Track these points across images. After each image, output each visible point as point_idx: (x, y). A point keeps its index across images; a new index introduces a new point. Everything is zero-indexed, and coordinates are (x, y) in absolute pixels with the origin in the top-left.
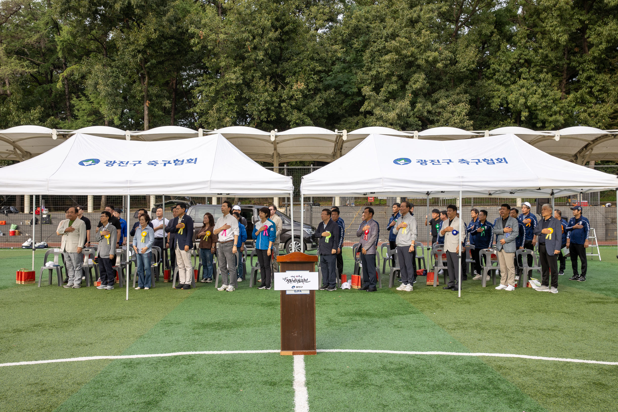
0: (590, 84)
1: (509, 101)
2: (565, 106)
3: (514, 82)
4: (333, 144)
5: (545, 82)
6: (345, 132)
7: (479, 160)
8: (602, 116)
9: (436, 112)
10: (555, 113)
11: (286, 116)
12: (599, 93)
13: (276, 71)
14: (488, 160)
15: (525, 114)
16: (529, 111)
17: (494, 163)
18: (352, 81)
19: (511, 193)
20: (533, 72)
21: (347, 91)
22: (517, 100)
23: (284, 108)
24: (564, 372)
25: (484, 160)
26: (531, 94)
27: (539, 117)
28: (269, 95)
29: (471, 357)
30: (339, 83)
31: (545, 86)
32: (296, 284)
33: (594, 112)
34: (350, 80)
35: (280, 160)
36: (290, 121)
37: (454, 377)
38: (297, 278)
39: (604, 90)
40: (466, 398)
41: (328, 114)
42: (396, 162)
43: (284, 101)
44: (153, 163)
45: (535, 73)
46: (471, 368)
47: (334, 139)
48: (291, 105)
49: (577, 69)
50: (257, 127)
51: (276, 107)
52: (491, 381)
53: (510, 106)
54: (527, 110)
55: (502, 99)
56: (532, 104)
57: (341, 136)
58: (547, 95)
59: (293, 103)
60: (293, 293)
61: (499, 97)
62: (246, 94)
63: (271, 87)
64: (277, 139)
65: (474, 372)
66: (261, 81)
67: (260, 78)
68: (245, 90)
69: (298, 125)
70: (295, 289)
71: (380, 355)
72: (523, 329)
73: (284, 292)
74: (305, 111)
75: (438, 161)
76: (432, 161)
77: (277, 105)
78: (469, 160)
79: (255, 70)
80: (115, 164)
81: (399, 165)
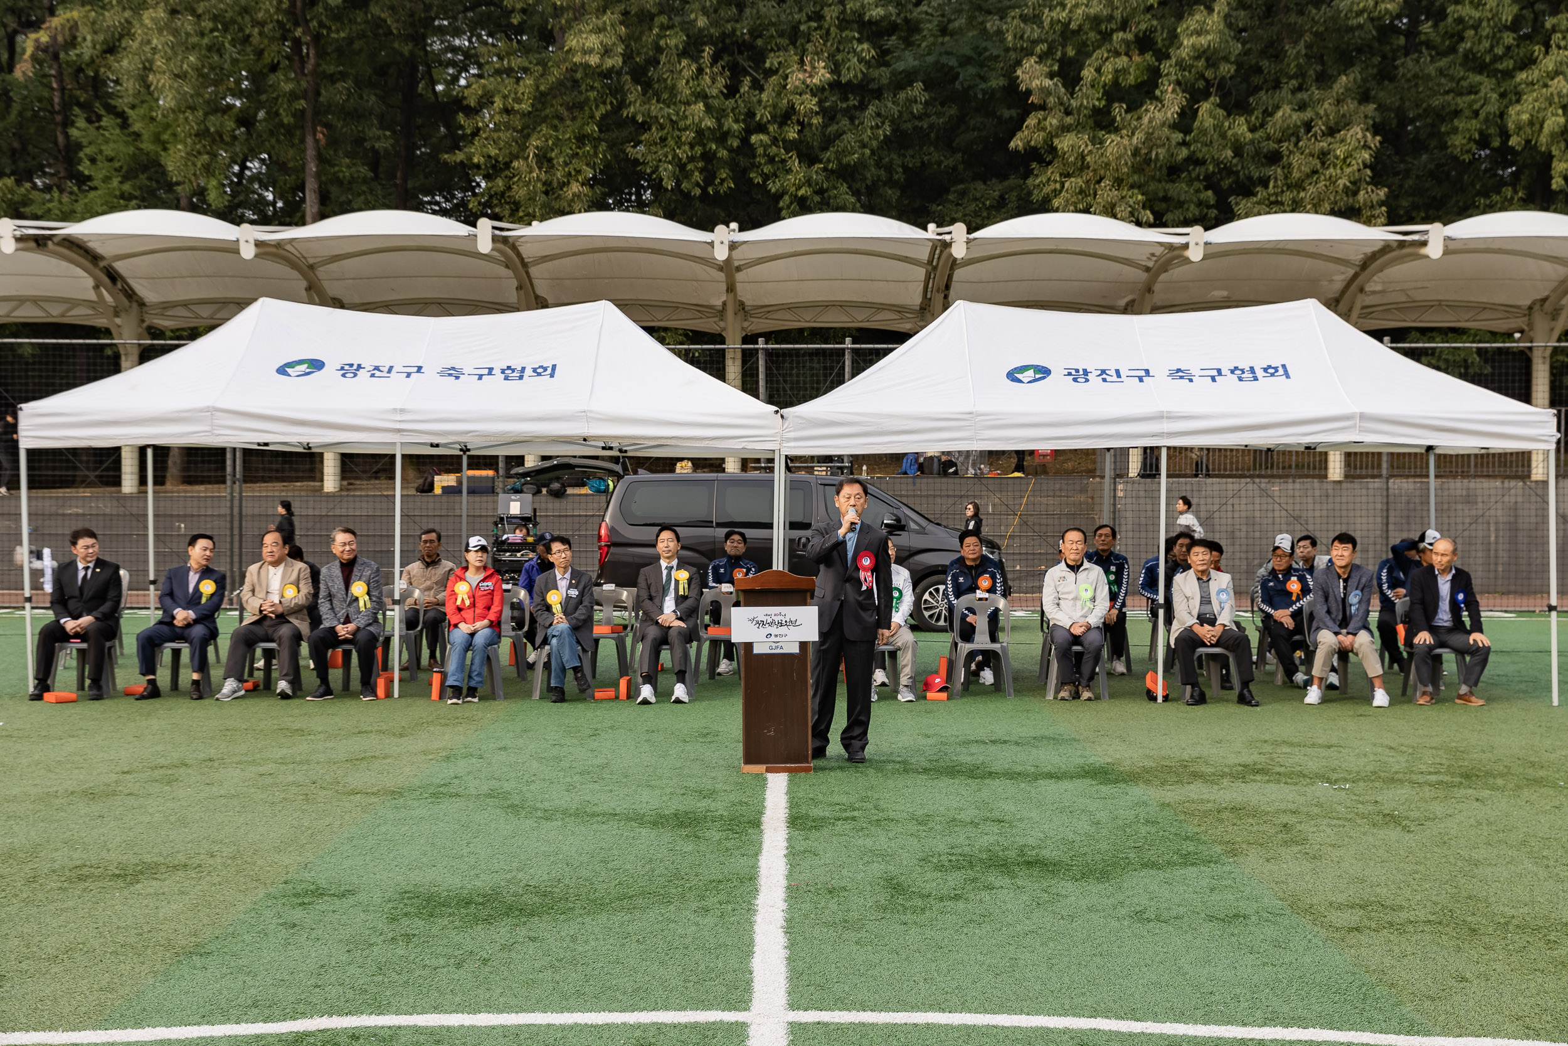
4: (921, 273)
6: (959, 230)
7: (1219, 371)
11: (766, 178)
13: (734, 30)
14: (1243, 371)
17: (1256, 379)
18: (987, 54)
21: (970, 87)
22: (1538, 122)
23: (760, 151)
25: (1232, 372)
28: (709, 109)
30: (944, 59)
32: (773, 630)
34: (980, 54)
35: (746, 324)
36: (779, 196)
38: (777, 619)
41: (905, 168)
42: (1012, 376)
43: (761, 128)
44: (452, 372)
47: (924, 254)
48: (784, 141)
50: (670, 216)
51: (731, 150)
55: (1487, 121)
57: (947, 245)
59: (792, 134)
60: (767, 650)
62: (636, 108)
63: (715, 83)
64: (737, 254)
66: (684, 62)
67: (684, 53)
68: (634, 93)
69: (804, 207)
70: (773, 639)
73: (748, 646)
74: (829, 161)
75: (1117, 371)
76: (1103, 372)
77: (736, 143)
78: (1195, 371)
79: (663, 27)
80: (361, 373)
81: (1020, 381)
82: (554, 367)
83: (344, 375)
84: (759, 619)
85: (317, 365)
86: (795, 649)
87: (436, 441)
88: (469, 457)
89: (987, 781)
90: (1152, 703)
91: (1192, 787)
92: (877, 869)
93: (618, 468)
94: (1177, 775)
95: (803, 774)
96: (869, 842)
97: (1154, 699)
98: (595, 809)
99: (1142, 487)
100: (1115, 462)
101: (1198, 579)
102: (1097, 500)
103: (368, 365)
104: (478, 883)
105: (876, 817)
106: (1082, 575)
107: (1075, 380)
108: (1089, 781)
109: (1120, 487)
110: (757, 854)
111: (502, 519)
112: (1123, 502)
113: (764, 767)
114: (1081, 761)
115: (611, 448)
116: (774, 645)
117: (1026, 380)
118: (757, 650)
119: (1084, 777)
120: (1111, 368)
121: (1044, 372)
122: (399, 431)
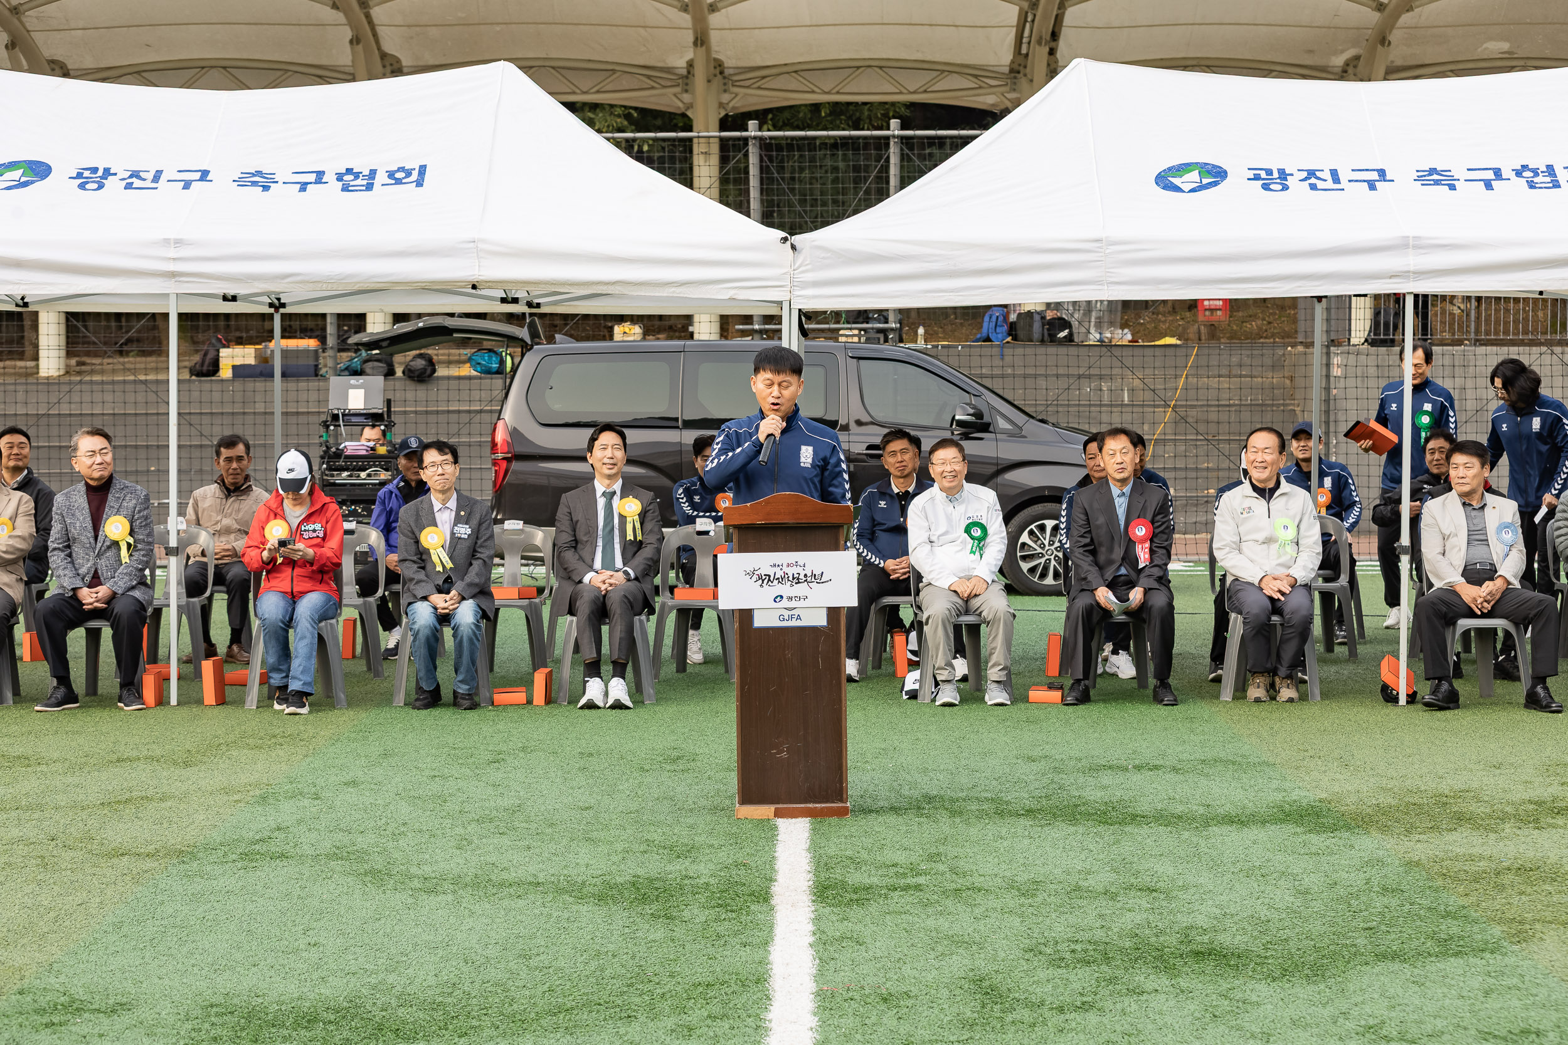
7: (1498, 173)
14: (1536, 172)
17: (1556, 185)
25: (1519, 174)
32: (786, 589)
38: (791, 573)
42: (1165, 181)
44: (258, 179)
60: (776, 621)
73: (746, 615)
75: (1334, 174)
76: (1311, 173)
78: (1460, 173)
80: (110, 182)
81: (1177, 189)
82: (423, 170)
83: (82, 186)
84: (763, 572)
85: (39, 170)
86: (821, 620)
87: (231, 292)
88: (284, 316)
89: (1128, 829)
90: (1390, 708)
91: (1455, 836)
92: (959, 963)
93: (523, 333)
94: (1432, 818)
95: (834, 820)
96: (943, 923)
97: (1395, 700)
98: (505, 875)
99: (1372, 361)
100: (1328, 320)
101: (1464, 504)
102: (1300, 382)
103: (121, 169)
104: (326, 991)
105: (954, 886)
106: (1277, 503)
107: (1266, 187)
108: (1291, 828)
109: (1336, 360)
110: (766, 943)
111: (335, 417)
112: (1342, 384)
113: (772, 808)
114: (1279, 797)
115: (515, 301)
116: (786, 613)
117: (1186, 187)
118: (759, 621)
119: (1282, 821)
120: (1324, 166)
121: (1217, 174)
122: (173, 275)
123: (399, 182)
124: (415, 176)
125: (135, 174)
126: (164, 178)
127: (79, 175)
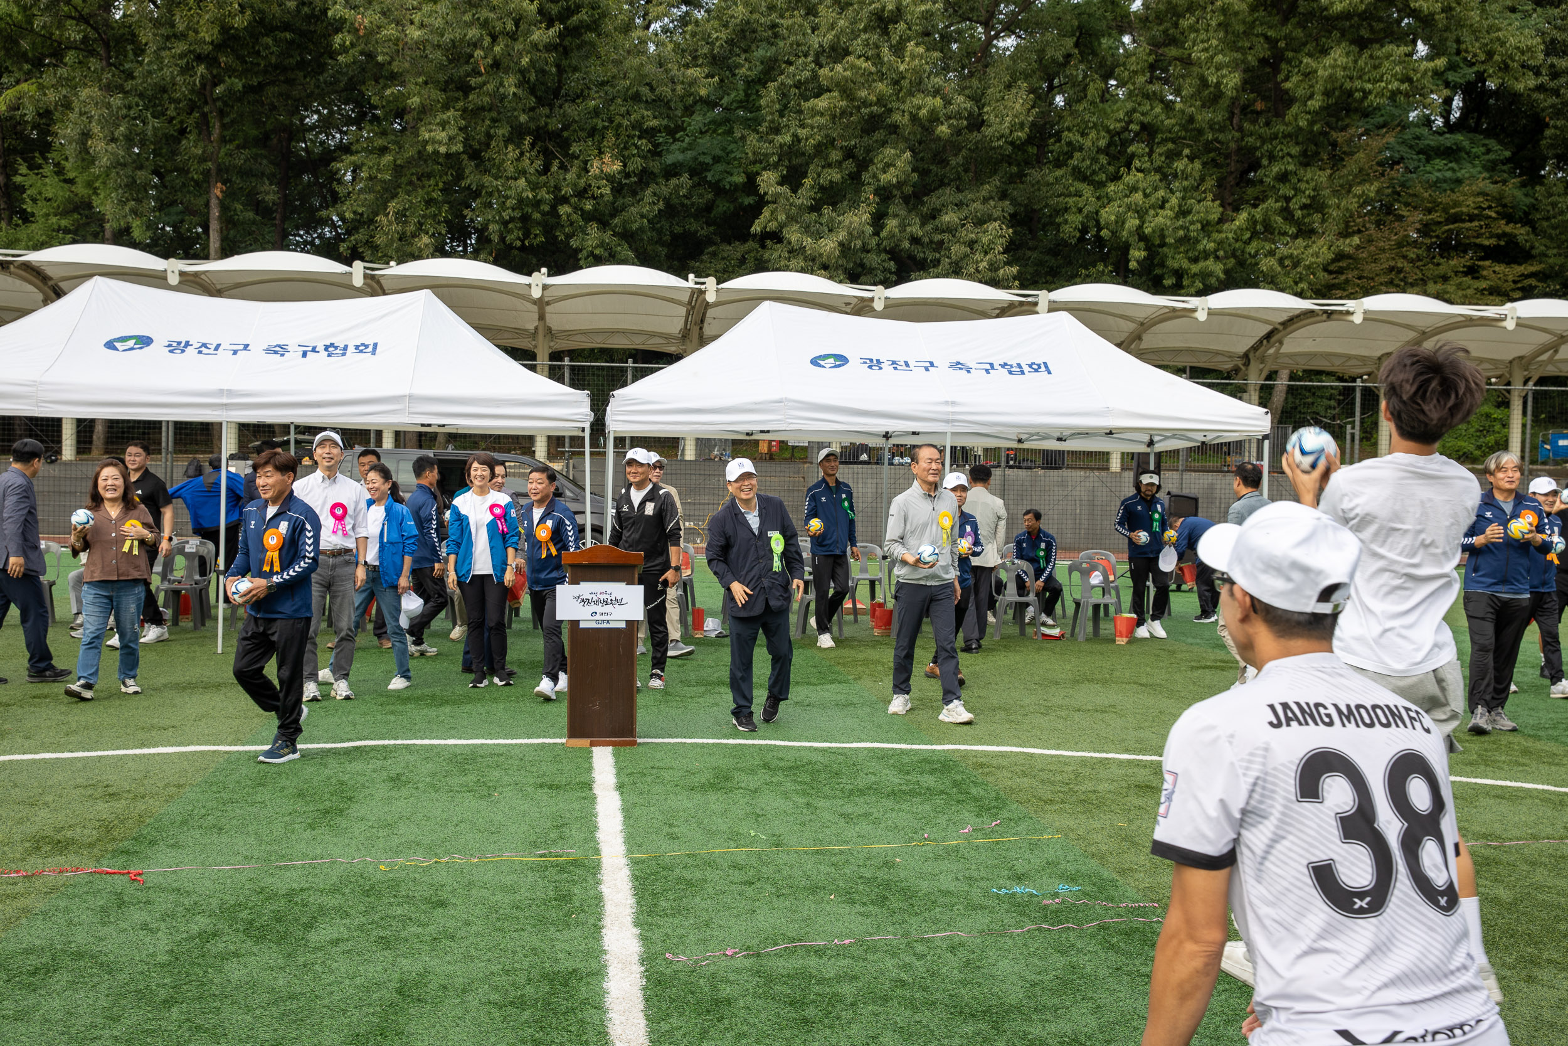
0: (1285, 190)
1: (1103, 223)
2: (1227, 238)
3: (1116, 178)
4: (683, 311)
5: (1186, 179)
6: (711, 282)
7: (992, 365)
8: (1308, 267)
9: (931, 242)
10: (1206, 255)
11: (569, 236)
12: (1305, 212)
13: (547, 124)
14: (1011, 366)
15: (1137, 254)
16: (1147, 249)
17: (1023, 373)
18: (733, 155)
19: (1059, 439)
20: (1160, 155)
21: (719, 181)
22: (1121, 221)
23: (564, 217)
24: (1094, 772)
25: (1004, 365)
26: (1152, 207)
27: (1170, 263)
28: (528, 183)
29: (934, 751)
30: (701, 159)
31: (1185, 189)
32: (599, 608)
33: (1291, 256)
34: (727, 154)
35: (552, 344)
36: (579, 251)
37: (893, 779)
38: (602, 597)
39: (1316, 205)
40: (904, 806)
41: (672, 233)
42: (816, 362)
43: (565, 200)
44: (277, 349)
45: (1163, 159)
46: (927, 767)
47: (685, 298)
48: (582, 209)
49: (1258, 154)
50: (497, 262)
51: (543, 214)
52: (955, 784)
53: (1104, 233)
54: (1142, 244)
55: (1087, 216)
56: (1154, 231)
57: (702, 292)
58: (1189, 212)
59: (588, 206)
60: (594, 625)
61: (1080, 211)
62: (472, 178)
63: (532, 164)
64: (547, 293)
65: (932, 772)
66: (510, 147)
67: (508, 141)
68: (469, 166)
69: (598, 260)
70: (598, 617)
71: (760, 748)
72: (1047, 710)
73: (574, 624)
74: (616, 226)
75: (906, 362)
76: (894, 361)
77: (546, 208)
78: (972, 365)
79: (494, 120)
80: (188, 349)
81: (821, 368)
82: (375, 345)
83: (171, 351)
84: (585, 597)
85: (145, 341)
103: (196, 342)
107: (870, 368)
113: (589, 740)
115: (430, 426)
117: (826, 367)
120: (901, 359)
121: (843, 360)
123: (361, 351)
124: (370, 349)
125: (204, 345)
126: (221, 349)
127: (170, 346)
